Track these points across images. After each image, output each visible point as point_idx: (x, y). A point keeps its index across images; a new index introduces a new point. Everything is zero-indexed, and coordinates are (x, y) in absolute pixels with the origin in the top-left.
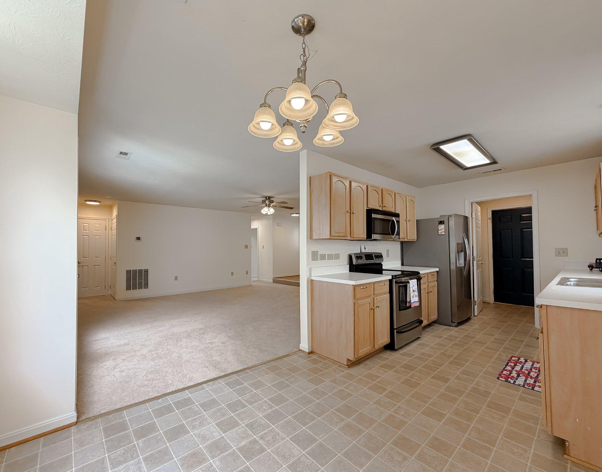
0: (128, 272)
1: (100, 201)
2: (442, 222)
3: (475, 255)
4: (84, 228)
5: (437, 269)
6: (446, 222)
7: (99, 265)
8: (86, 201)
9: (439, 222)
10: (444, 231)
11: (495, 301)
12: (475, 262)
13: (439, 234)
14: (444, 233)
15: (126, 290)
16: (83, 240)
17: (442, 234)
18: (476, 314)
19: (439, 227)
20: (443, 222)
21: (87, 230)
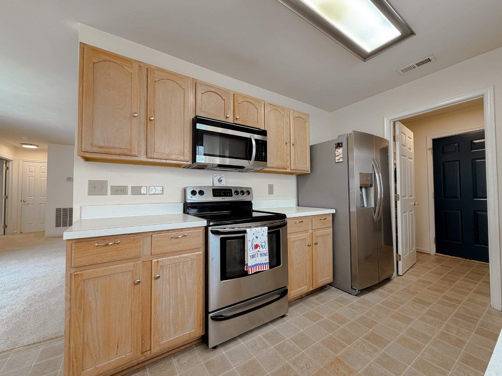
0: (58, 210)
1: (38, 146)
2: (339, 144)
3: (399, 192)
4: (29, 169)
5: (333, 211)
6: (345, 144)
7: (33, 204)
8: (22, 144)
9: (336, 144)
10: (342, 157)
11: (437, 252)
12: (399, 203)
13: (337, 161)
14: (341, 160)
15: (56, 227)
16: (29, 181)
17: (339, 161)
18: (400, 273)
19: (336, 152)
20: (341, 145)
21: (33, 172)
